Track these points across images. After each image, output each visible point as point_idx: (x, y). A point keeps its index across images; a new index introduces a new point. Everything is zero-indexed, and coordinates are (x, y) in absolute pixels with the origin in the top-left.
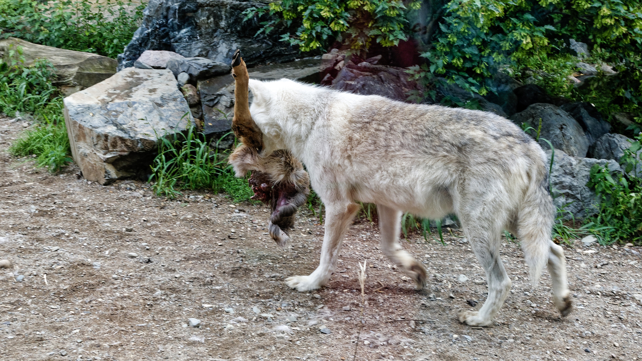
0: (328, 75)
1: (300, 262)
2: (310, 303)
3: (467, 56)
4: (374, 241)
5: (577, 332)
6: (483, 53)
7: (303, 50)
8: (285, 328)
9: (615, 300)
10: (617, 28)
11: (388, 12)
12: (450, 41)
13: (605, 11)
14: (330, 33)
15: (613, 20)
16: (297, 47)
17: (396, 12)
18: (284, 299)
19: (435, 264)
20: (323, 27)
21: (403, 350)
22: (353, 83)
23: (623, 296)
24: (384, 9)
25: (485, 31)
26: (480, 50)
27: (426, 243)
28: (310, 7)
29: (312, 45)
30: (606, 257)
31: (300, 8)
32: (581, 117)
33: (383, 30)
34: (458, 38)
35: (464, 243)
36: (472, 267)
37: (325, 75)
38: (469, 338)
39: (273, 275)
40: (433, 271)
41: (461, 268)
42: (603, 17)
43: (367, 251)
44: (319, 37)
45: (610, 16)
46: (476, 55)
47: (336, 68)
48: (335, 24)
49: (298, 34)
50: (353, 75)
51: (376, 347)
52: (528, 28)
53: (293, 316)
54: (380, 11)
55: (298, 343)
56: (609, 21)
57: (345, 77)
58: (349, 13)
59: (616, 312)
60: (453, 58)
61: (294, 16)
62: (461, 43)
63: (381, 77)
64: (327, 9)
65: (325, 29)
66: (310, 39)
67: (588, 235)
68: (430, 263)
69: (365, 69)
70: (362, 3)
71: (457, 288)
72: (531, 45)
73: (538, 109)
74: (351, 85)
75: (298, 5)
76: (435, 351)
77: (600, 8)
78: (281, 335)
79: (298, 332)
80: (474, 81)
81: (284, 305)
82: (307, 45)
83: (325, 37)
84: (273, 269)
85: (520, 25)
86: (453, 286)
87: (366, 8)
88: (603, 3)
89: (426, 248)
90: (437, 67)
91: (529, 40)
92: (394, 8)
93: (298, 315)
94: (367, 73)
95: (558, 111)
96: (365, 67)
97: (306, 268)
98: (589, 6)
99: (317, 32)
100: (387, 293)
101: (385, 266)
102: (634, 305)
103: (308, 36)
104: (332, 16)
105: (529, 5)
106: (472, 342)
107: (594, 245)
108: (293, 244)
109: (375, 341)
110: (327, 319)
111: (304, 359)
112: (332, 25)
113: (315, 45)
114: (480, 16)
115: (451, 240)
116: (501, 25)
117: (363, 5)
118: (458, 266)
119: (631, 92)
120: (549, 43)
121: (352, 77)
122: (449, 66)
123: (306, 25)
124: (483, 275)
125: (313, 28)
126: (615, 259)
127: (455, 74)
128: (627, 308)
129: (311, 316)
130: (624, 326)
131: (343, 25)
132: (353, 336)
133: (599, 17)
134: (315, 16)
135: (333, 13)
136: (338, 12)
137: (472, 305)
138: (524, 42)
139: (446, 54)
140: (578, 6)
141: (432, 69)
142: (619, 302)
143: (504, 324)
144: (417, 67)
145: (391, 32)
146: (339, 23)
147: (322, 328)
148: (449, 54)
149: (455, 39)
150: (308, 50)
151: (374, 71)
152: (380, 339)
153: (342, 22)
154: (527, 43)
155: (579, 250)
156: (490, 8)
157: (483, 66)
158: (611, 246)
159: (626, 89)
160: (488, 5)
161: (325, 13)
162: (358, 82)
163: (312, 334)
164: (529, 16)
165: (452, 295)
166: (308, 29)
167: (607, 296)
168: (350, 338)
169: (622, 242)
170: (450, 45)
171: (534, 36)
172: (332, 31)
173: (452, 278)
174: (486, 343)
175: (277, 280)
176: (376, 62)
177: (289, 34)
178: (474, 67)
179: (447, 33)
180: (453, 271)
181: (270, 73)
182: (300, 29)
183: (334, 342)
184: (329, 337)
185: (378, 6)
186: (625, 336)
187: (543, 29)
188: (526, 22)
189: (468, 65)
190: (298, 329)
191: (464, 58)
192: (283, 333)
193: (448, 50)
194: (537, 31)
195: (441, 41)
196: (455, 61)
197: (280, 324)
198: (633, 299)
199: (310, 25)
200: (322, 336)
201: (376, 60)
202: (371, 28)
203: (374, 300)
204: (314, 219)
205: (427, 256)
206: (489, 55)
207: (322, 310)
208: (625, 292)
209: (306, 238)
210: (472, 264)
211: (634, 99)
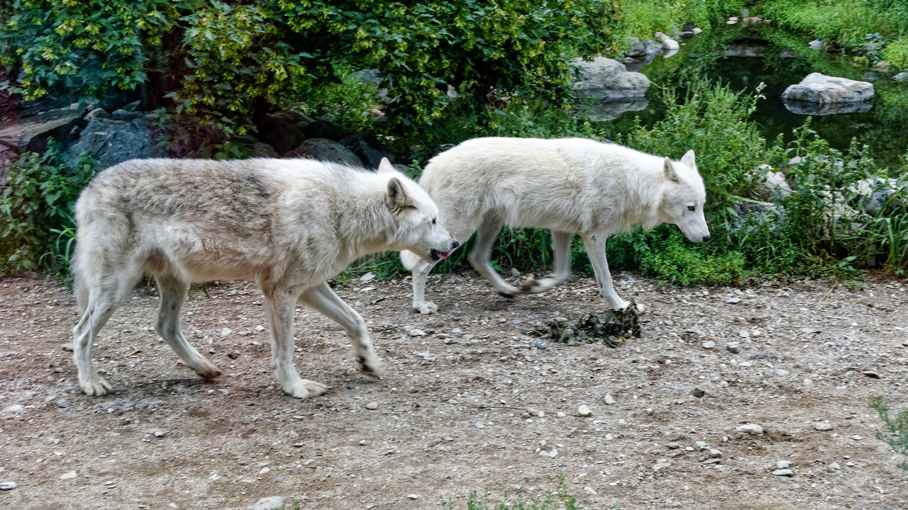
0: (76, 127)
1: (42, 336)
2: (50, 378)
3: (220, 93)
4: (131, 305)
5: (341, 371)
6: (236, 88)
7: (27, 99)
8: (17, 407)
9: (385, 333)
10: (377, 51)
11: (121, 51)
12: (198, 78)
13: (362, 33)
14: (57, 78)
15: (371, 43)
16: (19, 96)
17: (131, 50)
18: (19, 378)
19: (197, 321)
20: (47, 71)
21: (152, 413)
22: (103, 134)
23: (394, 330)
24: (115, 47)
25: (237, 64)
26: (234, 86)
27: (190, 300)
28: (30, 49)
29: (36, 92)
30: (383, 293)
31: (19, 51)
32: (361, 149)
33: (119, 71)
34: (207, 74)
35: (232, 296)
36: (238, 319)
37: (72, 127)
38: (226, 391)
39: (9, 354)
40: (195, 328)
41: (226, 322)
42: (361, 40)
43: (123, 316)
44: (44, 83)
45: (367, 39)
46: (229, 91)
47: (86, 118)
48: (61, 67)
49: (19, 81)
50: (102, 125)
51: (121, 414)
52: (282, 57)
53: (29, 394)
54: (111, 50)
55: (31, 421)
56: (366, 44)
57: (93, 127)
58: (77, 54)
59: (385, 345)
60: (203, 97)
61: (13, 60)
62: (211, 79)
63: (134, 125)
64: (51, 50)
65: (50, 74)
66: (35, 88)
67: (365, 273)
68: (192, 321)
69: (118, 117)
70: (90, 41)
71: (218, 342)
72: (285, 76)
73: (311, 145)
74: (101, 136)
75: (17, 48)
76: (186, 409)
77: (355, 31)
78: (12, 416)
79: (33, 410)
80: (229, 121)
81: (19, 384)
82: (31, 94)
83: (50, 83)
84: (8, 347)
85: (273, 54)
86: (214, 341)
87: (95, 47)
88: (359, 25)
89: (190, 305)
90: (185, 108)
91: (283, 70)
92: (129, 45)
93: (34, 393)
94: (119, 122)
95: (333, 145)
96: (118, 115)
97: (49, 342)
98: (345, 28)
99: (41, 78)
100: (140, 357)
101: (142, 329)
102: (404, 337)
103: (32, 82)
104: (57, 58)
105: (282, 31)
106: (229, 395)
107: (372, 282)
108: (36, 318)
109: (121, 407)
110: (68, 392)
111: (36, 436)
112: (57, 68)
113: (40, 92)
114: (221, 48)
115: (217, 294)
116: (254, 56)
117: (92, 44)
118: (222, 320)
119: (410, 119)
120: (305, 72)
121: (102, 127)
122: (200, 105)
123: (27, 70)
124: (248, 326)
125: (36, 74)
126: (392, 293)
127: (208, 114)
128: (397, 341)
129: (50, 391)
130: (390, 358)
131: (70, 67)
132: (96, 406)
133: (358, 41)
134: (37, 59)
135: (58, 55)
136: (64, 52)
137: (233, 358)
138: (278, 73)
139: (196, 92)
140: (334, 29)
141: (179, 109)
142: (389, 335)
143: (265, 373)
144: (163, 110)
145: (128, 73)
146: (66, 66)
147: (61, 402)
148: (200, 92)
149: (204, 75)
150: (33, 98)
151: (129, 119)
152: (126, 405)
153: (68, 64)
154: (281, 73)
155: (355, 289)
156: (233, 38)
157: (237, 102)
158: (390, 280)
159: (404, 116)
160: (229, 35)
161: (48, 55)
162: (109, 133)
163: (49, 410)
164: (283, 45)
165: (212, 350)
166: (30, 75)
167: (378, 331)
168: (92, 409)
169: (401, 276)
170: (197, 81)
171: (289, 65)
172: (58, 75)
173: (214, 333)
174: (244, 393)
175: (13, 359)
176: (133, 108)
177: (8, 82)
178: (228, 104)
179: (193, 69)
180: (216, 325)
181: (5, 130)
182: (21, 75)
183: (74, 415)
184: (67, 411)
185: (108, 44)
186: (390, 368)
187: (297, 57)
188: (279, 51)
189: (221, 102)
190: (33, 406)
191: (216, 95)
192: (14, 413)
193: (197, 88)
194: (291, 60)
195: (188, 78)
196: (205, 99)
197: (12, 405)
198: (403, 331)
199: (32, 70)
200: (60, 410)
201: (133, 106)
202: (105, 70)
203: (124, 366)
204: (63, 288)
205: (190, 313)
206: (244, 90)
207: (62, 384)
208: (396, 325)
209: (52, 310)
210: (239, 316)
211: (413, 126)
